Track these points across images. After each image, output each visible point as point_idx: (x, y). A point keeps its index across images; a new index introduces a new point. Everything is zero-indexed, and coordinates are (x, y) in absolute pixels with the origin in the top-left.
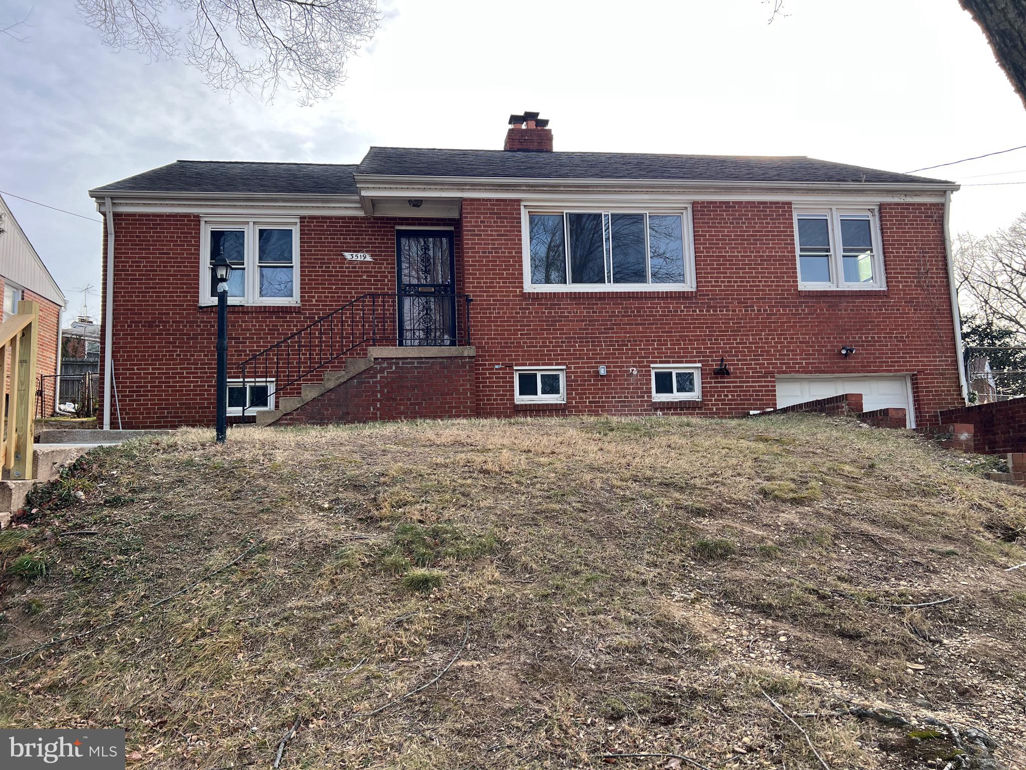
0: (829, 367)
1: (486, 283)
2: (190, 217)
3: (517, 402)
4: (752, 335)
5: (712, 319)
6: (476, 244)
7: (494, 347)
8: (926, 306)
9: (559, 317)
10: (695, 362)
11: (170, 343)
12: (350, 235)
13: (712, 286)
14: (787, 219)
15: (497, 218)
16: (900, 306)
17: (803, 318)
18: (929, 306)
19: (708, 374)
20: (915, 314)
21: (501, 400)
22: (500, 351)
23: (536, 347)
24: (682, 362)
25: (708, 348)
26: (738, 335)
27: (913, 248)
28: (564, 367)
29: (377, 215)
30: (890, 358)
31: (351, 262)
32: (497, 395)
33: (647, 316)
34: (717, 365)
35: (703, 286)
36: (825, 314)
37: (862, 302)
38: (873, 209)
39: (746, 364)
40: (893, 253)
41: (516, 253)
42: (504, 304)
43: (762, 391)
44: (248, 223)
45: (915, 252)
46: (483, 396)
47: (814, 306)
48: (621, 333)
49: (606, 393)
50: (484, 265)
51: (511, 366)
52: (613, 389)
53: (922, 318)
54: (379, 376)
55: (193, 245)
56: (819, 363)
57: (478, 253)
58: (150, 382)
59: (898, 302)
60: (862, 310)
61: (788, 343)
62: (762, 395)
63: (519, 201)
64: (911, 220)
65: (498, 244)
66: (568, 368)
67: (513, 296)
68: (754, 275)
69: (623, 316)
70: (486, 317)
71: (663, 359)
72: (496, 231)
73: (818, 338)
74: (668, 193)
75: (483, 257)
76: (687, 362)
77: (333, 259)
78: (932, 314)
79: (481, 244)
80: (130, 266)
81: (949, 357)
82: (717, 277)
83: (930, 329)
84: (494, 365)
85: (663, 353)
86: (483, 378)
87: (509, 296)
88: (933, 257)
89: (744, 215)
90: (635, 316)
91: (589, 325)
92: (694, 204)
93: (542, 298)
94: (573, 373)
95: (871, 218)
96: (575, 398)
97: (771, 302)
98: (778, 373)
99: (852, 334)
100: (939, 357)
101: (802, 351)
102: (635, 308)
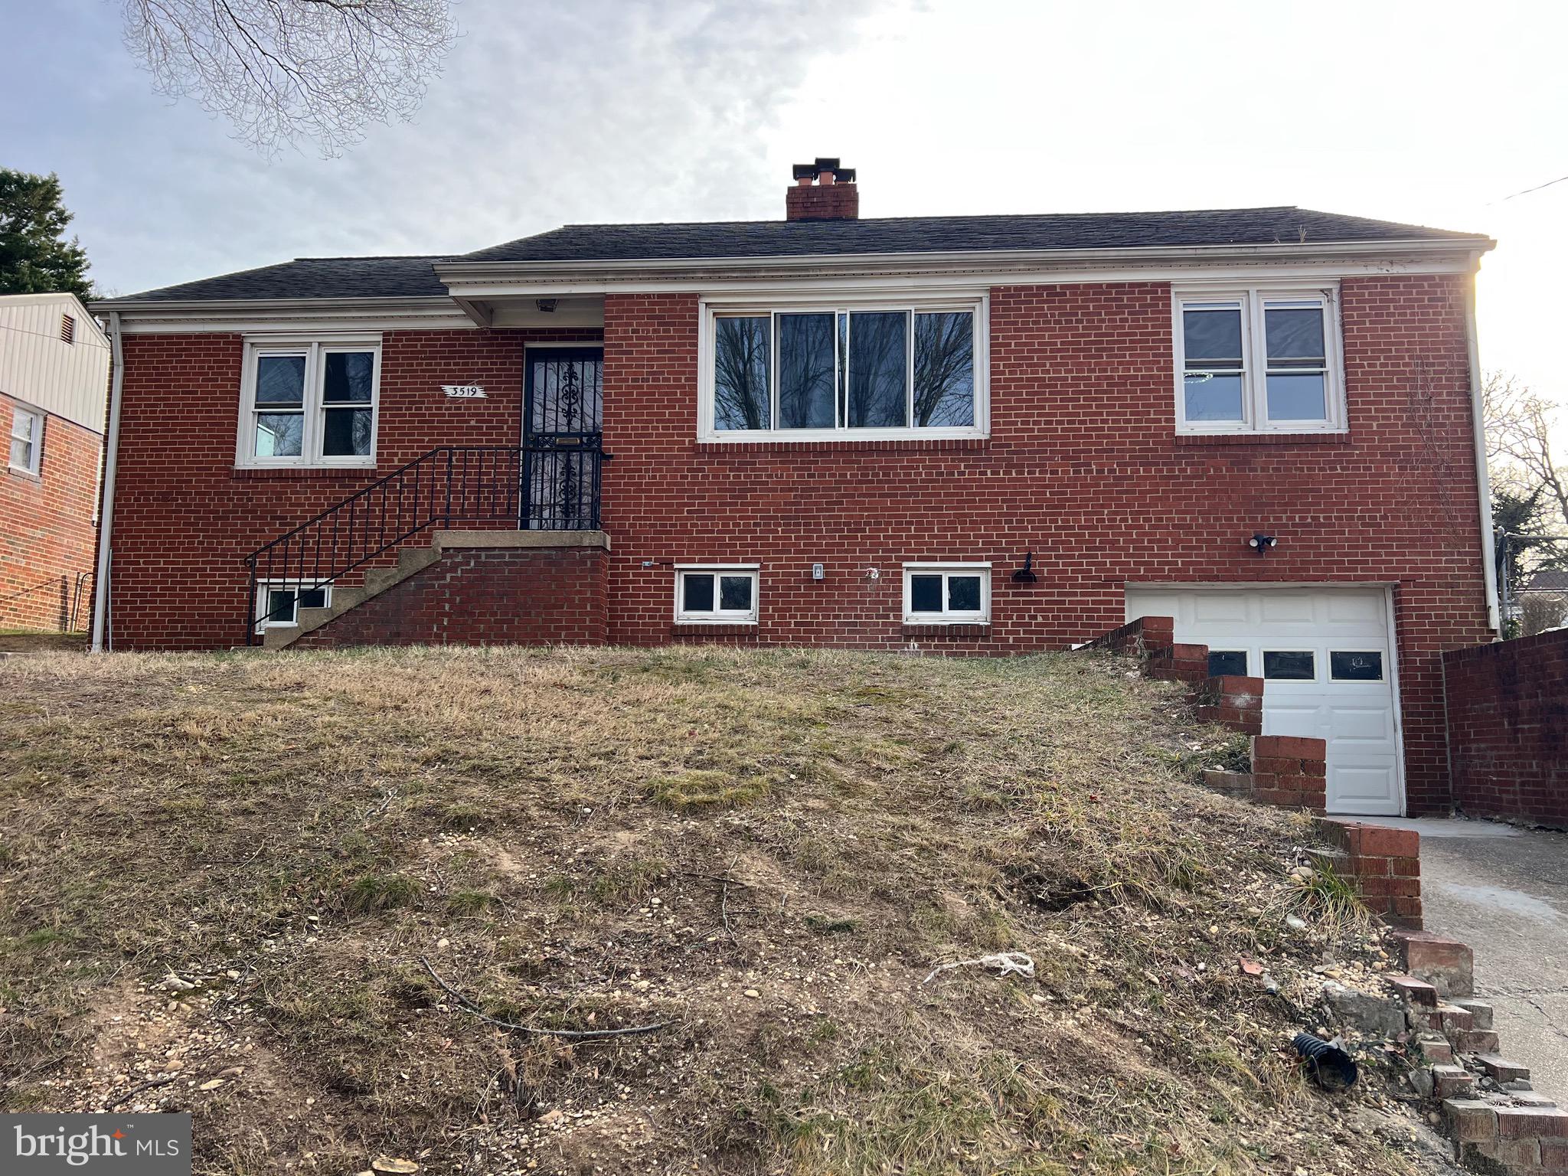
0: (1226, 570)
1: (636, 428)
2: (228, 337)
3: (677, 622)
4: (1086, 514)
5: (1015, 487)
6: (624, 366)
7: (643, 532)
8: (1423, 461)
9: (752, 483)
10: (980, 559)
11: (191, 524)
12: (455, 358)
13: (1016, 431)
14: (1160, 312)
15: (659, 324)
16: (1371, 462)
17: (1182, 484)
18: (1430, 461)
19: (1002, 580)
20: (1400, 475)
21: (651, 617)
22: (653, 539)
23: (712, 532)
24: (957, 559)
25: (1005, 536)
26: (1060, 514)
27: (1403, 358)
28: (757, 566)
29: (496, 326)
30: (1347, 555)
31: (454, 400)
32: (644, 610)
33: (900, 481)
34: (1018, 565)
35: (1000, 431)
36: (1224, 477)
37: (1299, 455)
38: (1330, 290)
39: (1071, 564)
40: (1362, 366)
41: (687, 380)
42: (663, 463)
43: (1098, 610)
44: (309, 344)
45: (1406, 365)
46: (622, 610)
47: (1203, 463)
48: (854, 510)
49: (825, 610)
50: (635, 400)
51: (670, 564)
52: (837, 602)
53: (1415, 482)
54: (448, 576)
55: (229, 380)
56: (1208, 563)
57: (627, 380)
58: (159, 582)
59: (1368, 454)
60: (1297, 469)
61: (1152, 527)
62: (1099, 618)
63: (695, 297)
64: (1402, 307)
65: (659, 366)
66: (763, 567)
67: (679, 450)
68: (1094, 409)
69: (860, 482)
70: (633, 484)
71: (925, 554)
72: (656, 345)
73: (1208, 519)
74: (945, 274)
75: (634, 387)
76: (965, 559)
77: (428, 396)
78: (1435, 475)
79: (631, 366)
80: (142, 412)
81: (1467, 554)
82: (1027, 415)
83: (1430, 503)
84: (641, 560)
85: (926, 544)
86: (623, 582)
87: (671, 449)
88: (1442, 372)
89: (1080, 308)
90: (879, 482)
91: (802, 497)
92: (994, 290)
93: (725, 453)
94: (771, 575)
95: (1325, 307)
96: (772, 617)
97: (1123, 457)
98: (1131, 579)
99: (1274, 511)
100: (1445, 554)
101: (1177, 541)
102: (880, 468)
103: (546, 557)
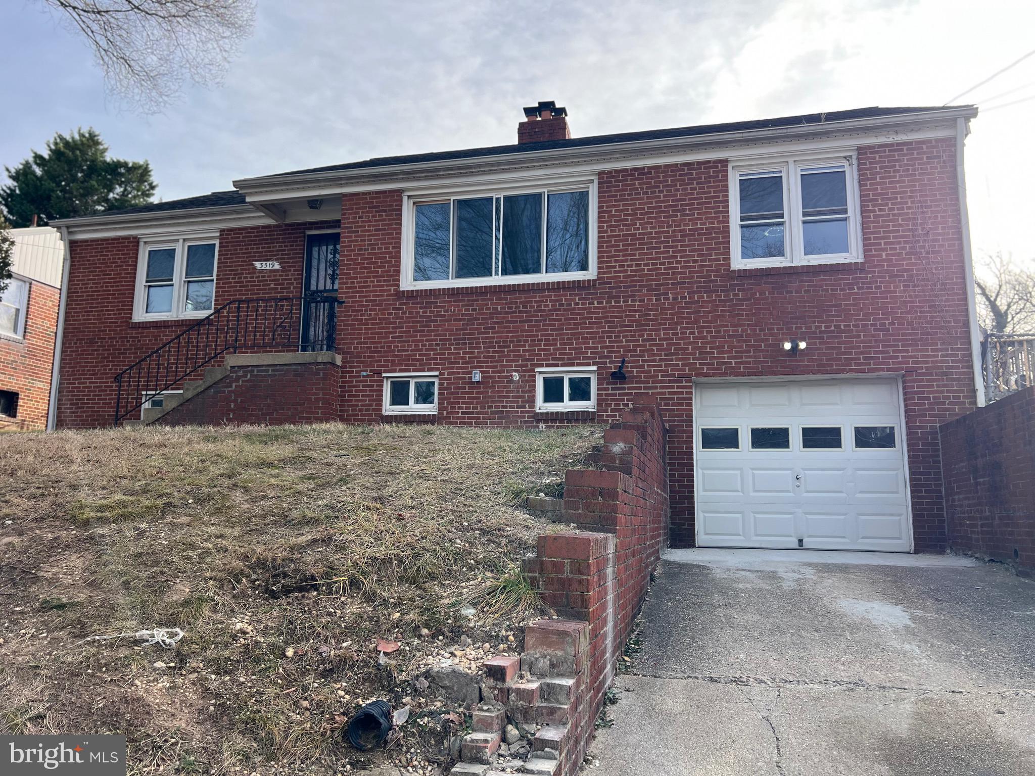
0: (769, 367)
1: (360, 282)
2: (130, 238)
3: (384, 413)
4: (664, 329)
5: (613, 312)
6: (352, 241)
7: (362, 352)
8: (923, 280)
9: (434, 316)
10: (589, 364)
11: (105, 358)
12: (262, 244)
13: (615, 272)
14: (720, 181)
15: (376, 212)
16: (881, 282)
17: (736, 305)
18: (928, 280)
19: (604, 379)
20: (905, 291)
21: (366, 410)
22: (369, 357)
23: (408, 351)
24: (573, 365)
25: (607, 347)
26: (646, 330)
27: (906, 203)
28: (437, 373)
29: (287, 222)
30: (862, 353)
31: (261, 271)
32: (362, 405)
33: (534, 311)
34: (615, 368)
35: (604, 273)
36: (767, 298)
37: (824, 280)
38: (851, 157)
39: (654, 366)
40: (874, 211)
41: (393, 248)
42: (377, 305)
43: (673, 399)
44: (177, 241)
45: (908, 208)
46: (348, 406)
47: (751, 289)
48: (503, 332)
49: (482, 402)
50: (359, 264)
51: (380, 373)
52: (490, 397)
53: (916, 296)
54: (234, 385)
55: (130, 265)
56: (755, 362)
57: (354, 250)
58: (86, 395)
59: (879, 277)
60: (823, 290)
61: (712, 337)
62: (673, 405)
63: (399, 192)
64: (905, 165)
65: (375, 240)
66: (441, 374)
67: (387, 296)
68: (671, 254)
69: (507, 313)
70: (357, 320)
71: (551, 362)
72: (373, 226)
73: (755, 330)
74: (565, 165)
75: (359, 255)
76: (579, 365)
77: (245, 270)
78: (932, 290)
79: (357, 241)
80: (80, 288)
81: (958, 349)
82: (622, 261)
83: (928, 312)
84: (360, 372)
85: (551, 354)
86: (349, 387)
87: (382, 296)
88: (938, 212)
89: (661, 182)
90: (520, 312)
91: (467, 325)
92: (600, 174)
93: (417, 296)
94: (446, 379)
95: (847, 169)
96: (446, 408)
97: (692, 287)
98: (697, 375)
99: (805, 323)
100: (941, 350)
101: (732, 347)
102: (521, 303)
103: (295, 370)
